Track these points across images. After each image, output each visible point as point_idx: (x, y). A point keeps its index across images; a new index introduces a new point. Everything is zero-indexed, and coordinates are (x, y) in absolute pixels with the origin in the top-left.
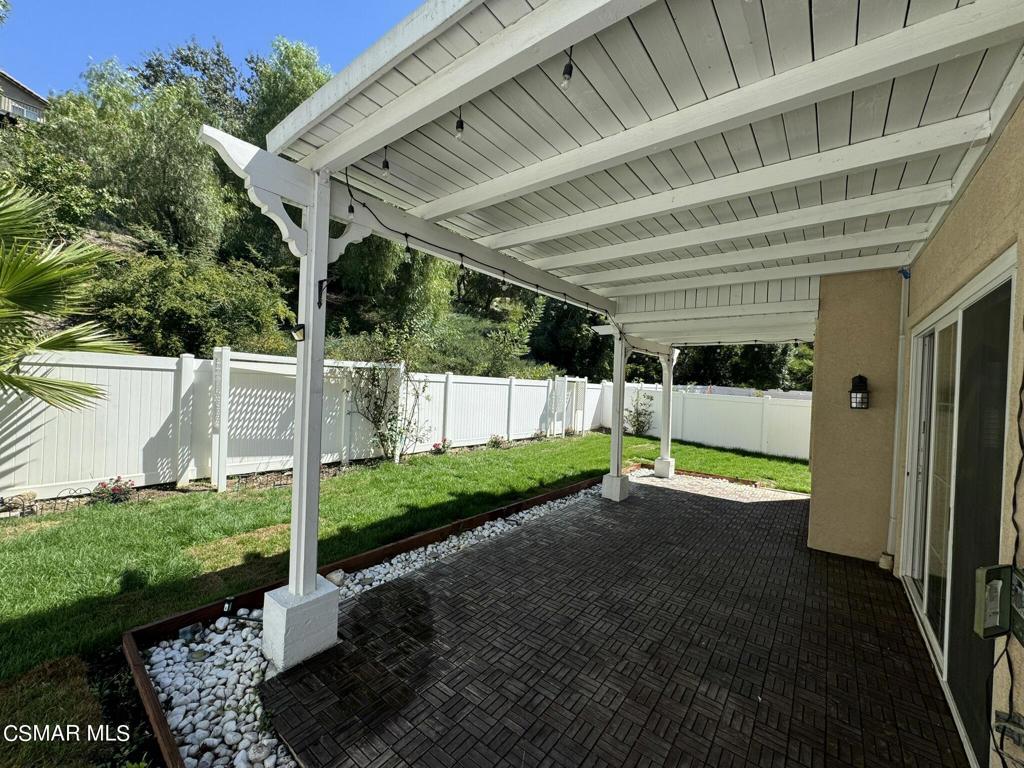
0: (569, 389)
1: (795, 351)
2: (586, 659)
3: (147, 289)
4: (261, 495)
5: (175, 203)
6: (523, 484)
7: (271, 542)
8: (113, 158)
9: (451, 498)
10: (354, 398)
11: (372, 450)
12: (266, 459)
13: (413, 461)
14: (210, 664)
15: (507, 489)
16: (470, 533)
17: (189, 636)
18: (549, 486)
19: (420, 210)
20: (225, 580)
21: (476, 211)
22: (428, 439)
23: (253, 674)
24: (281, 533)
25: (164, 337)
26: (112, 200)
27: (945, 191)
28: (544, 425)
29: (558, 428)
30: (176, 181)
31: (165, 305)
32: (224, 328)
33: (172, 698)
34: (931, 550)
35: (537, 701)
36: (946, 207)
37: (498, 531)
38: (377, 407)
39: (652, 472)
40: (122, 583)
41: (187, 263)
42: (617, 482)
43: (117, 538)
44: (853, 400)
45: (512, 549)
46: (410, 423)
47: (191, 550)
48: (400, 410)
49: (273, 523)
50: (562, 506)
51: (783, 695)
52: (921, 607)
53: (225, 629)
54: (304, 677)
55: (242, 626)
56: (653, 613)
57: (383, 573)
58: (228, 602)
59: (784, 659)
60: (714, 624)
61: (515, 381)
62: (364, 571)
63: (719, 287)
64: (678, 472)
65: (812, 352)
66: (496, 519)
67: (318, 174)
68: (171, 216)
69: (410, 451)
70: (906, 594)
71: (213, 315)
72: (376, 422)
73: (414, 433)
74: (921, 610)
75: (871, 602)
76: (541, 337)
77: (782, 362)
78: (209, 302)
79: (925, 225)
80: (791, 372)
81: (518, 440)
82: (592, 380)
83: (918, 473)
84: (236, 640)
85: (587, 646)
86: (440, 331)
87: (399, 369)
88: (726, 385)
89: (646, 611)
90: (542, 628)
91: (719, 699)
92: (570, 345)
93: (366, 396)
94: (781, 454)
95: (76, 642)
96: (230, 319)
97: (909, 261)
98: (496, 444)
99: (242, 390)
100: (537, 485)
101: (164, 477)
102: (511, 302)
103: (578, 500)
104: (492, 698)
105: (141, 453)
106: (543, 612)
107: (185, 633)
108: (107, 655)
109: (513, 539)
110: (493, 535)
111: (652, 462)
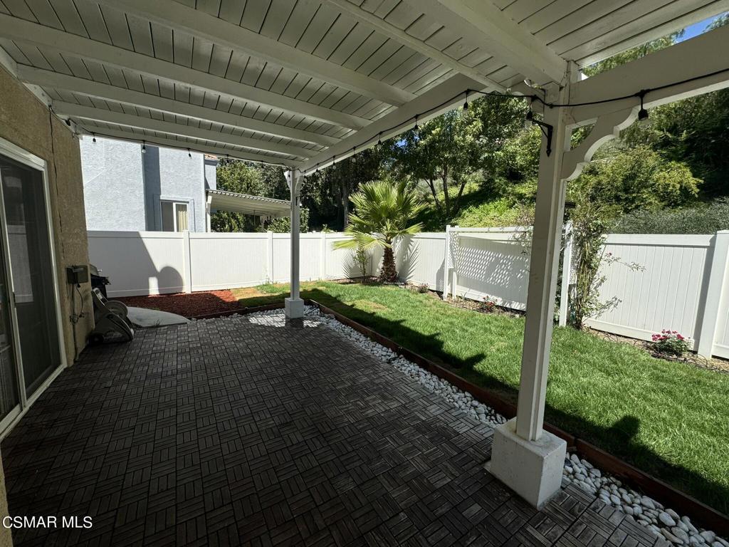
105: (436, 275)
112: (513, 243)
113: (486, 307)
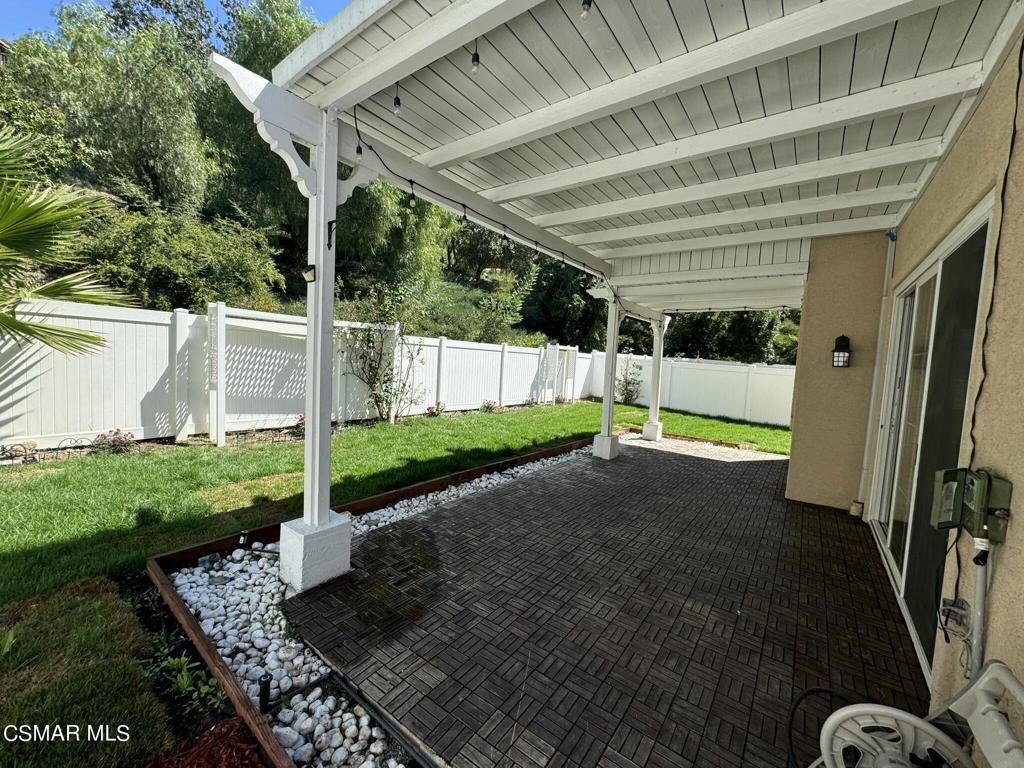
0: (560, 358)
1: (779, 325)
2: (583, 583)
3: (130, 246)
4: (261, 449)
5: (154, 157)
6: (517, 443)
7: (277, 487)
8: (86, 105)
9: (448, 453)
10: (349, 359)
11: (368, 411)
12: (263, 417)
13: (408, 421)
14: (232, 587)
15: (502, 447)
16: (468, 484)
17: (208, 565)
18: (542, 445)
19: (426, 157)
20: (237, 518)
21: (479, 159)
22: (423, 401)
23: (273, 595)
24: (285, 481)
25: (150, 296)
26: (88, 151)
27: (935, 147)
28: (535, 392)
29: (548, 396)
30: (154, 133)
31: (150, 263)
32: (213, 288)
33: (200, 612)
34: (898, 489)
35: (539, 614)
36: (936, 163)
37: (495, 483)
38: (372, 369)
39: (640, 435)
40: (137, 519)
41: (170, 220)
42: (608, 441)
43: (124, 482)
44: (836, 359)
45: (509, 497)
46: (404, 385)
47: (199, 494)
48: (395, 371)
49: (276, 472)
50: (554, 463)
51: (760, 610)
52: (885, 543)
53: (242, 560)
54: (323, 596)
55: (258, 558)
56: (643, 547)
57: (386, 516)
58: (244, 535)
59: (761, 583)
60: (698, 556)
61: (508, 348)
62: (369, 514)
63: (713, 249)
64: (665, 435)
65: (797, 328)
66: (492, 473)
67: (326, 112)
68: (150, 170)
69: (404, 413)
70: (872, 536)
71: (200, 275)
72: (371, 383)
73: (409, 395)
74: (885, 546)
75: (841, 542)
76: (533, 307)
77: (768, 336)
78: (196, 261)
79: (914, 185)
80: (775, 347)
81: (510, 406)
82: (582, 350)
83: (891, 426)
84: (253, 567)
85: (583, 574)
86: (432, 297)
87: (393, 331)
88: (712, 359)
89: (636, 546)
90: (541, 559)
91: (701, 613)
92: (562, 316)
93: (361, 358)
94: (763, 421)
95: (103, 565)
96: (218, 279)
97: (897, 224)
98: (488, 409)
99: (237, 348)
100: (531, 444)
101: (163, 432)
102: (502, 272)
103: (569, 458)
104: (498, 612)
105: (139, 408)
106: (542, 547)
107: (204, 562)
108: (133, 577)
109: (510, 489)
110: (490, 486)
111: (640, 428)
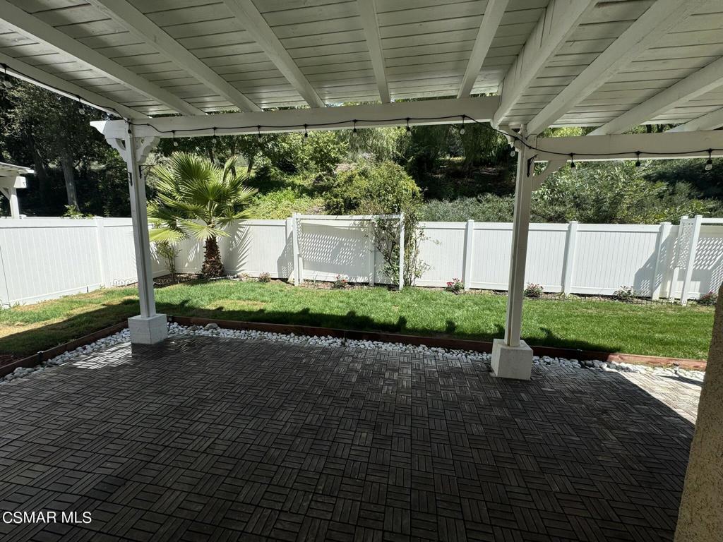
81: (582, 295)
87: (398, 219)
98: (532, 293)
105: (277, 263)
112: (354, 229)
113: (339, 285)
